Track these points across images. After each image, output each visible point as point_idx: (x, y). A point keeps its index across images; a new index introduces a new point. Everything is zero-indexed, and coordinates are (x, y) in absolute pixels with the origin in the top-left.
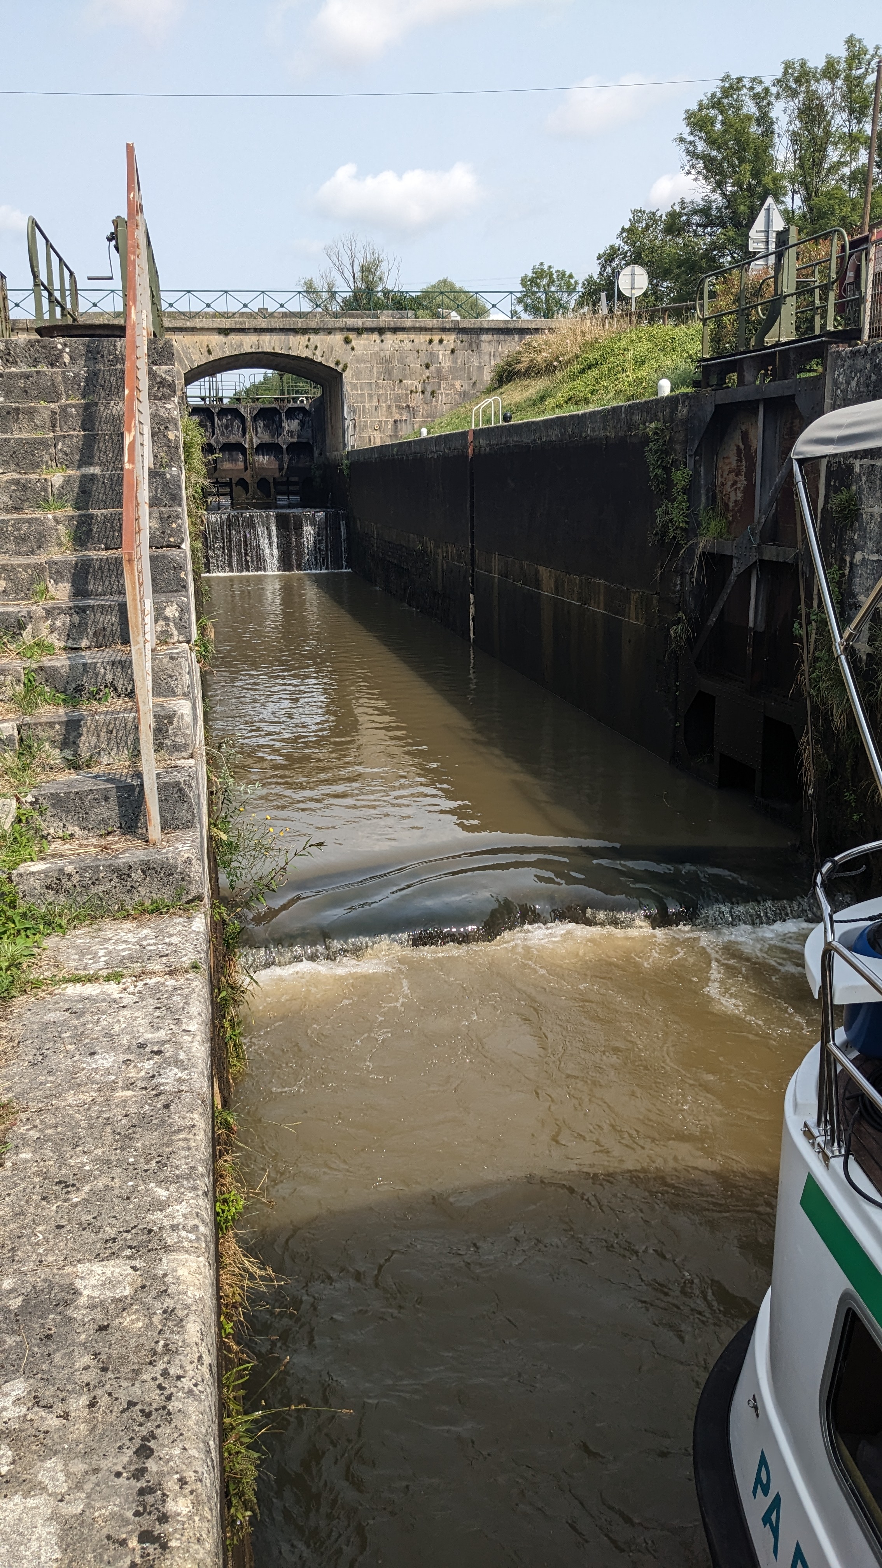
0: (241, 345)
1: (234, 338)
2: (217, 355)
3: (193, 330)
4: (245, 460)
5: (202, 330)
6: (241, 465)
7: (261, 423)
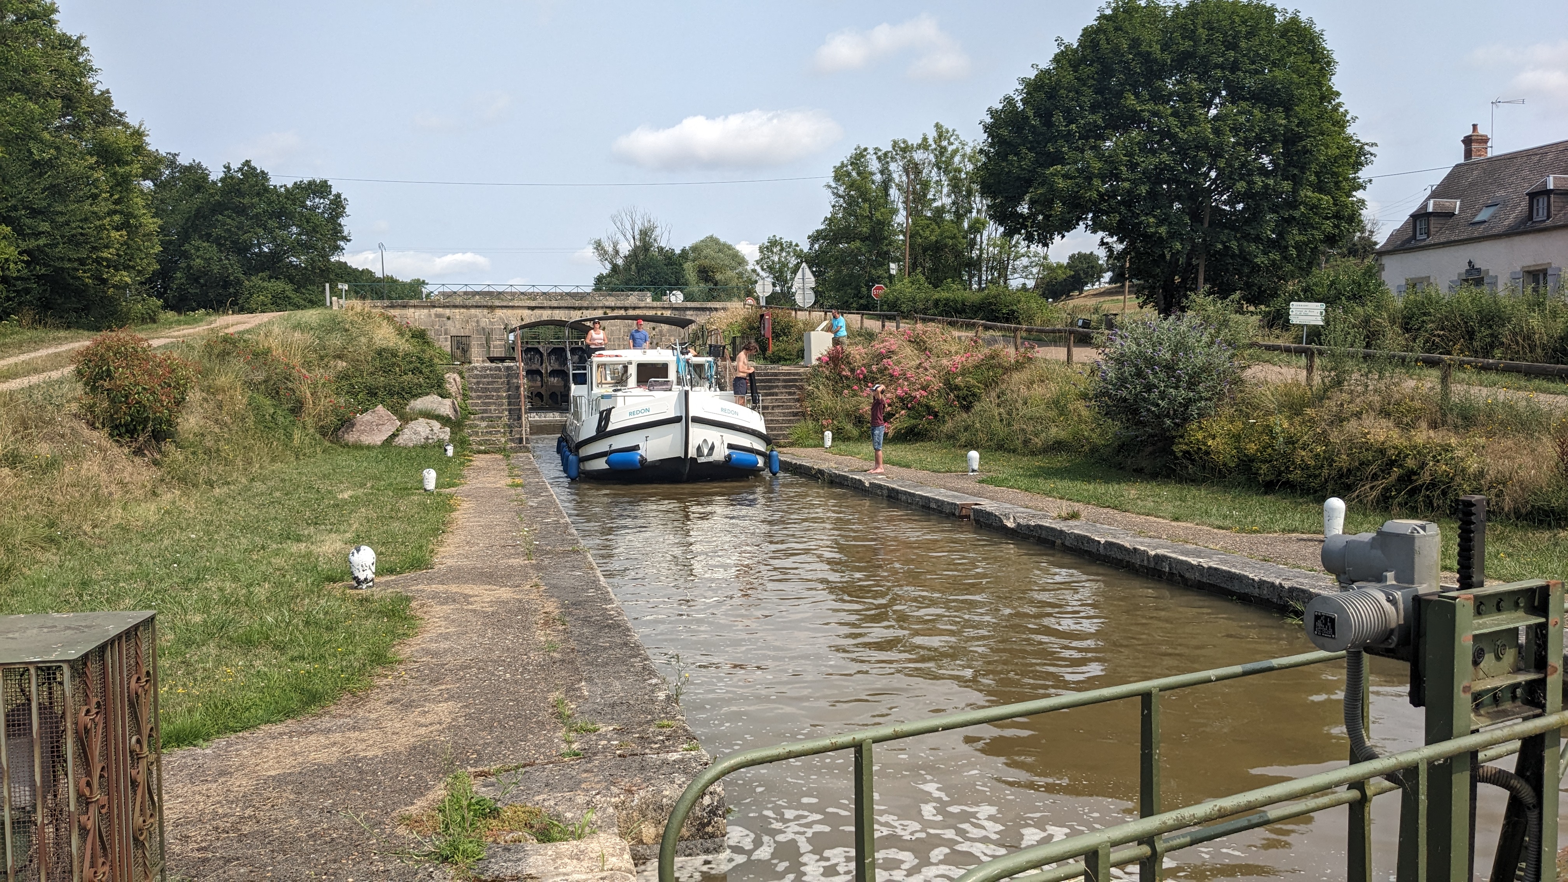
0: (541, 316)
1: (537, 312)
2: (527, 321)
3: (513, 307)
4: (542, 381)
5: (518, 307)
6: (539, 384)
7: (553, 357)
